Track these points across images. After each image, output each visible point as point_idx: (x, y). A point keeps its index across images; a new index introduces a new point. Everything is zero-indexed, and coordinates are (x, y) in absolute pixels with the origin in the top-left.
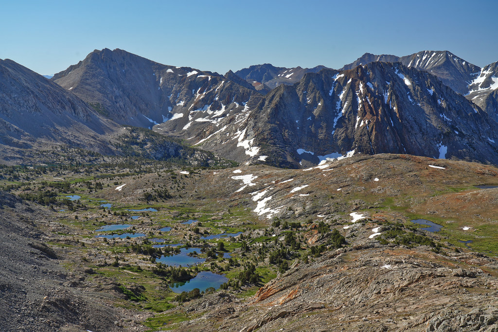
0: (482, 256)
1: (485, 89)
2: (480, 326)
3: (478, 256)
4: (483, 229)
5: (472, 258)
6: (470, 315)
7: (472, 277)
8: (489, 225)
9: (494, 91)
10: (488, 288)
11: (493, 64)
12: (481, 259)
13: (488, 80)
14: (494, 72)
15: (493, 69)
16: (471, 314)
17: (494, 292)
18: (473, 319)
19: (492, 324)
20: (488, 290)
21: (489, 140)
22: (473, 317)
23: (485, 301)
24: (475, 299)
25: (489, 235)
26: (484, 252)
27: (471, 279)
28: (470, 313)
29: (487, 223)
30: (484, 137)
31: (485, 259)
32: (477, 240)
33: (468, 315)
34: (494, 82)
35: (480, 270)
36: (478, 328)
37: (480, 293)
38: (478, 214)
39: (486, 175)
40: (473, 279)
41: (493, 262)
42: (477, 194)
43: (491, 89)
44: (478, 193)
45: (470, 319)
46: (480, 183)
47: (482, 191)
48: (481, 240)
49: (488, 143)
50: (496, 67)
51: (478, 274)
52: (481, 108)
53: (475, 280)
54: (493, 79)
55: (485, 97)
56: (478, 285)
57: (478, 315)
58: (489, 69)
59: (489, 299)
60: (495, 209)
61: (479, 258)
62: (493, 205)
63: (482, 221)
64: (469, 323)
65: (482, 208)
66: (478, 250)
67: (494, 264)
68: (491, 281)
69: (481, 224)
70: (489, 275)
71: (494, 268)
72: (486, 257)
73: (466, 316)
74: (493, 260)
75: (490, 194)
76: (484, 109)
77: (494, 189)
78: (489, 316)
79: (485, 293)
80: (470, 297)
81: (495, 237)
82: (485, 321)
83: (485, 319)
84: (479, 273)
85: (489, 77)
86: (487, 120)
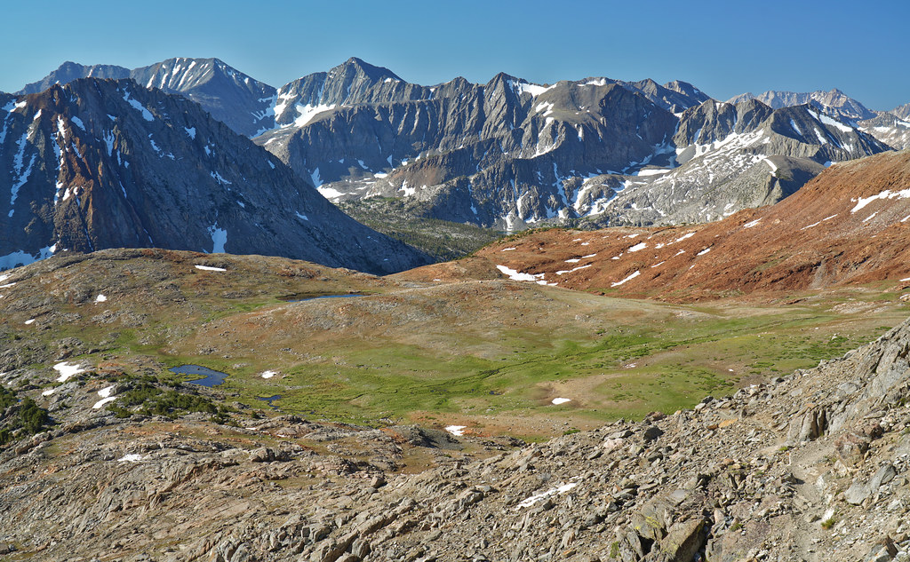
0: (299, 420)
1: (286, 126)
2: (303, 544)
3: (294, 421)
4: (298, 373)
5: (282, 426)
6: (286, 529)
7: (284, 461)
8: (307, 365)
9: (300, 130)
10: (313, 476)
11: (296, 82)
12: (297, 426)
13: (289, 110)
14: (300, 96)
15: (297, 91)
16: (287, 527)
17: (323, 481)
18: (291, 534)
19: (324, 538)
20: (313, 480)
21: (298, 215)
22: (291, 531)
23: (309, 500)
24: (292, 499)
25: (308, 383)
26: (302, 413)
27: (282, 465)
28: (284, 525)
29: (304, 362)
30: (289, 210)
31: (305, 425)
32: (288, 394)
33: (282, 529)
34: (300, 114)
35: (296, 447)
36: (301, 550)
37: (298, 487)
38: (287, 348)
39: (296, 278)
40: (286, 463)
41: (318, 430)
42: (283, 312)
43: (295, 126)
44: (286, 310)
45: (286, 534)
46: (287, 292)
47: (291, 307)
48: (295, 392)
49: (297, 221)
50: (301, 86)
51: (294, 454)
52: (282, 159)
53: (289, 465)
54: (299, 108)
55: (287, 141)
56: (295, 474)
57: (298, 527)
58: (291, 91)
59: (316, 495)
60: (315, 335)
61: (294, 425)
62: (311, 329)
63: (294, 359)
64: (284, 543)
65: (293, 336)
66: (292, 410)
67: (320, 433)
68: (317, 464)
69: (294, 365)
70: (313, 453)
71: (320, 441)
72: (306, 422)
73: (279, 531)
74: (318, 427)
75: (306, 311)
76: (285, 162)
77: (311, 301)
78: (318, 527)
79: (308, 486)
80: (284, 497)
81: (318, 386)
82: (311, 535)
83: (311, 532)
84: (296, 452)
85: (292, 105)
86: (292, 181)
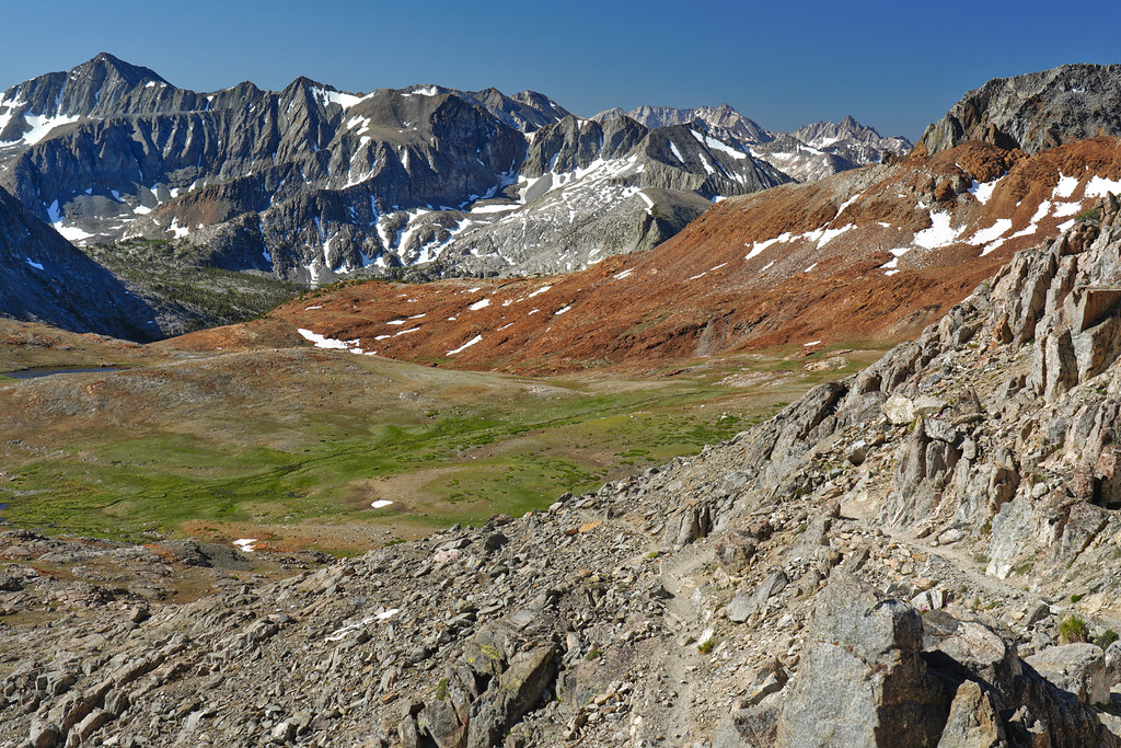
0: (32, 536)
1: (11, 143)
2: (38, 700)
3: (25, 537)
4: (31, 472)
5: (10, 544)
6: (14, 680)
7: (13, 590)
8: (44, 463)
9: (32, 148)
10: (52, 610)
11: (25, 84)
12: (31, 544)
13: (16, 122)
14: (30, 104)
15: (27, 97)
16: (17, 677)
17: (67, 616)
18: (21, 686)
19: (65, 692)
20: (52, 615)
21: (31, 263)
22: (21, 683)
23: (47, 641)
24: (24, 640)
25: (45, 486)
26: (38, 527)
27: (10, 595)
28: (13, 675)
29: (40, 459)
30: (18, 256)
31: (41, 543)
32: (19, 502)
33: (9, 681)
34: (31, 128)
35: (30, 571)
36: (35, 707)
37: (32, 625)
38: (16, 439)
39: (29, 347)
40: (16, 593)
41: (60, 549)
42: (11, 392)
43: (25, 143)
44: (14, 390)
45: (15, 688)
46: (16, 365)
47: (21, 385)
48: (29, 499)
49: (28, 269)
50: (32, 90)
51: (26, 580)
52: (6, 188)
53: (19, 595)
54: (29, 119)
55: (13, 163)
56: (28, 607)
57: (31, 677)
58: (18, 97)
59: (56, 634)
60: (54, 423)
61: (26, 543)
62: (49, 414)
63: (27, 455)
64: (12, 699)
65: (25, 424)
66: (23, 523)
67: (62, 553)
68: (58, 593)
69: (26, 462)
70: (52, 579)
71: (62, 563)
72: (42, 538)
73: (5, 683)
74: (59, 544)
75: (41, 391)
76: (12, 191)
77: (49, 377)
78: (57, 675)
79: (46, 623)
80: (12, 638)
81: (59, 490)
82: (49, 687)
83: (49, 682)
84: (29, 577)
85: (19, 115)
86: (21, 217)
